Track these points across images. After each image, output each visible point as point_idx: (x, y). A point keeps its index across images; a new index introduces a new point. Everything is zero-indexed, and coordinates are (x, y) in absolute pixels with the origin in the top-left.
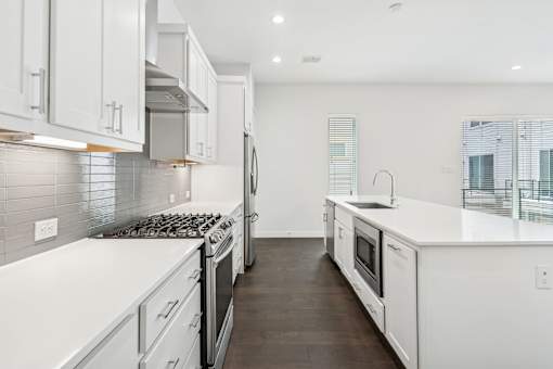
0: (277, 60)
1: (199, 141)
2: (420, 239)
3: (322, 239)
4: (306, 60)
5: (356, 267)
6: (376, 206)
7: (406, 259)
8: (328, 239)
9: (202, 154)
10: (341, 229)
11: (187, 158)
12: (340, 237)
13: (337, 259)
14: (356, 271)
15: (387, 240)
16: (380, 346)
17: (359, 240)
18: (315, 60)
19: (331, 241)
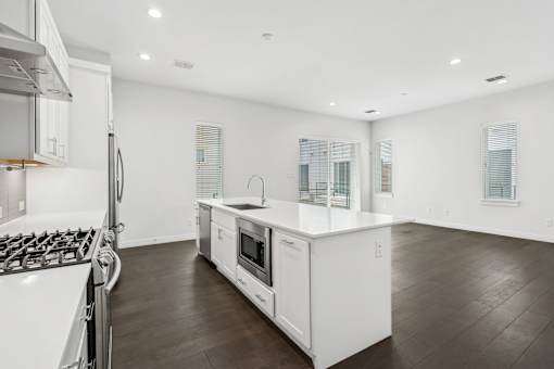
0: (145, 57)
1: (51, 137)
2: (314, 233)
3: (194, 241)
4: (178, 64)
5: (239, 263)
6: (247, 207)
7: (298, 250)
8: (201, 241)
9: (55, 154)
10: (220, 231)
11: (36, 157)
12: (220, 238)
13: (214, 258)
14: (239, 267)
15: (277, 236)
16: (269, 328)
17: (243, 238)
18: (187, 66)
19: (206, 243)
